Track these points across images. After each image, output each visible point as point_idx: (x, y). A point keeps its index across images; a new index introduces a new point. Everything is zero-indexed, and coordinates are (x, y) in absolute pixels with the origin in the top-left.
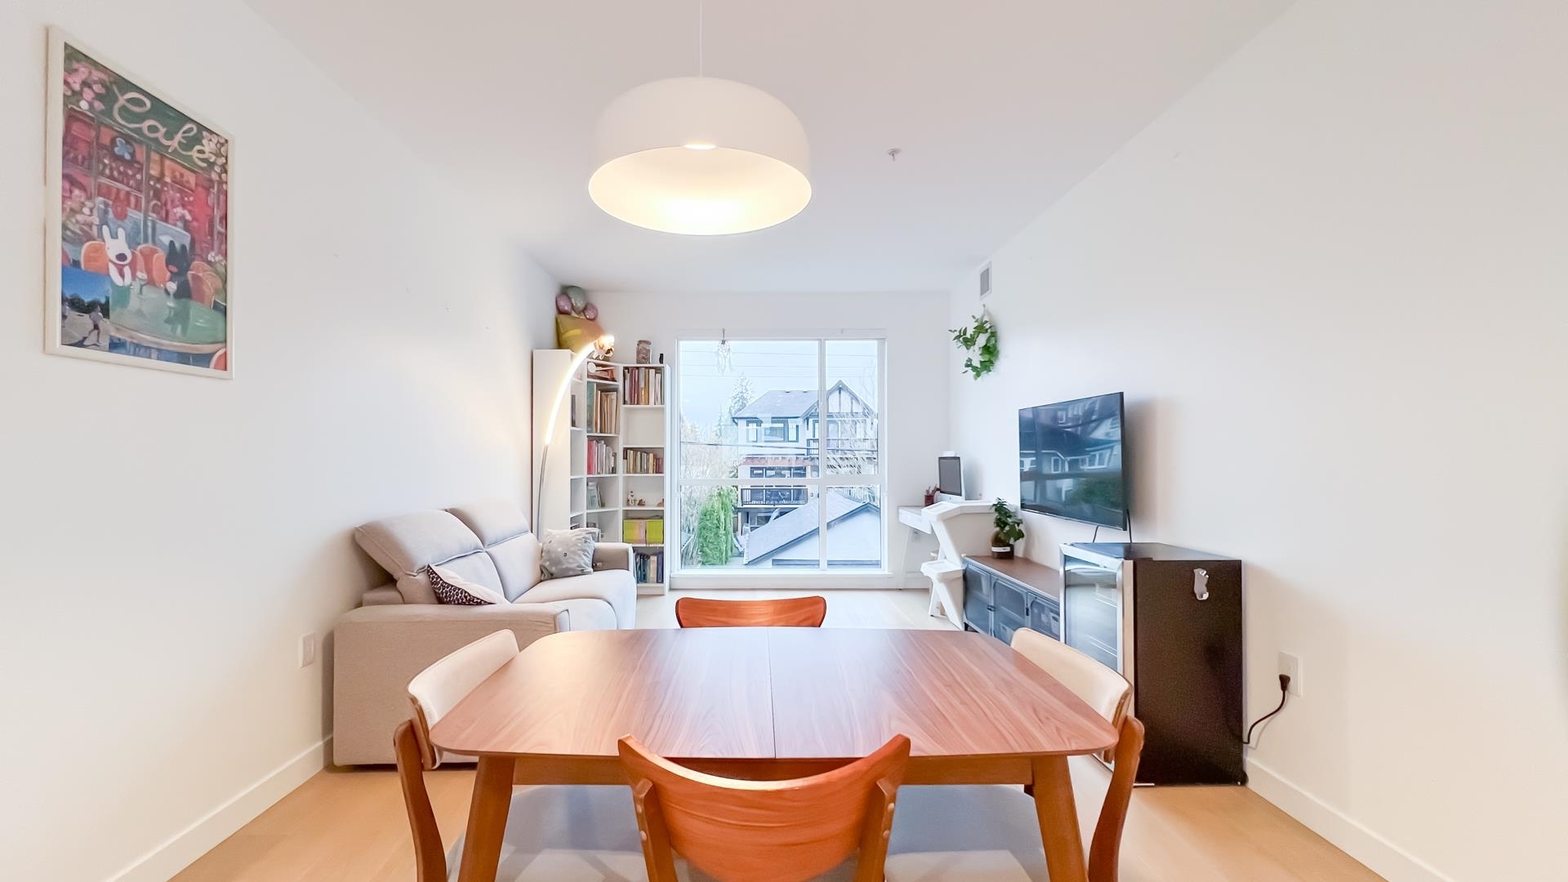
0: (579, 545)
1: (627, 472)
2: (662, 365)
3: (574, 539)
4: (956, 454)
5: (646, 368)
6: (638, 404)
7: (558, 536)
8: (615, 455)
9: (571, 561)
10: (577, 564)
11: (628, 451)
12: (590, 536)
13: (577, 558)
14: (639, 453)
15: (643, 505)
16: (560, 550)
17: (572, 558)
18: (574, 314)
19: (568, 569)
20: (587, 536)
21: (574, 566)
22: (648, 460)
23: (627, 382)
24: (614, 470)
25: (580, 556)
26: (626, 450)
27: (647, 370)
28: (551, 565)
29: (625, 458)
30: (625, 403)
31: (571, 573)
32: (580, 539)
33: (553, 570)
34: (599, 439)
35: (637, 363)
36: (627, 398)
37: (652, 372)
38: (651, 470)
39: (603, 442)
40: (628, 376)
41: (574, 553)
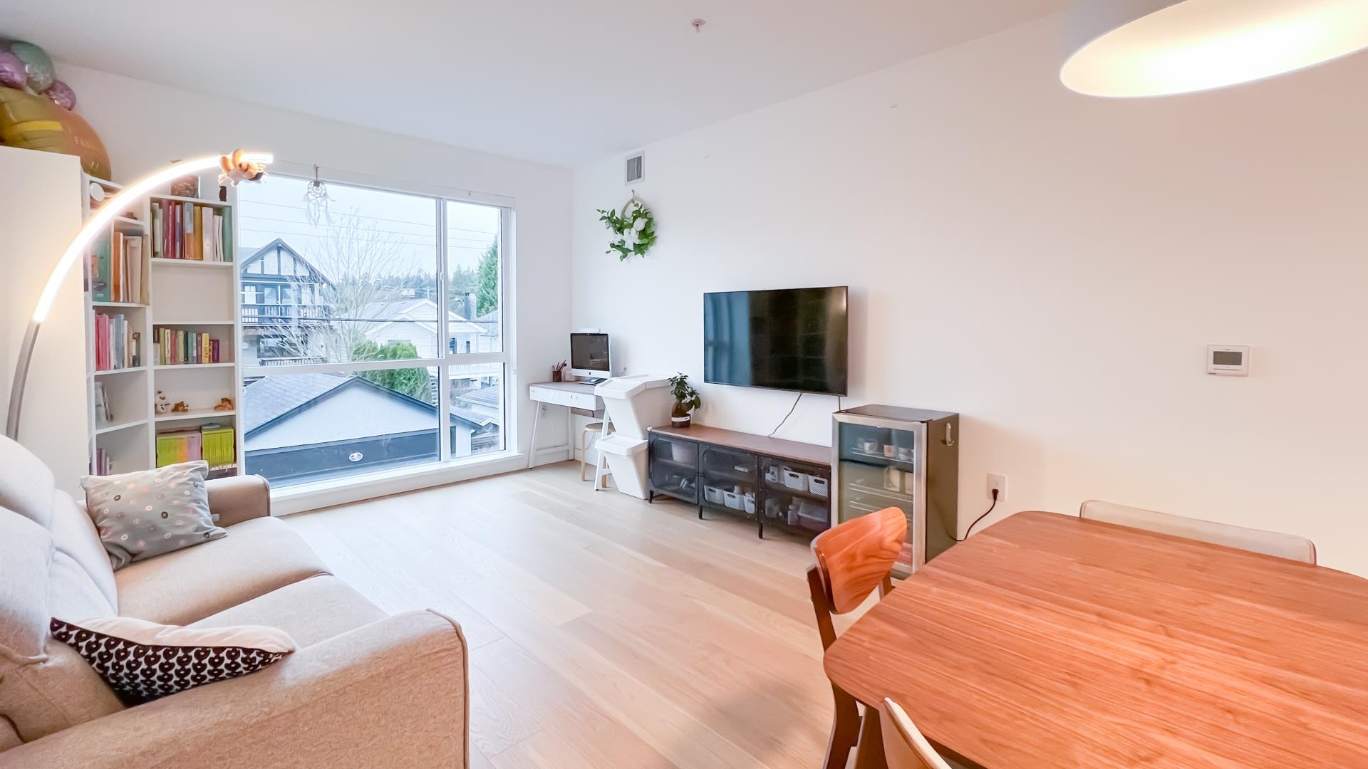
0: (187, 493)
1: (161, 364)
2: (223, 203)
3: (173, 485)
4: (600, 330)
5: (195, 204)
6: (182, 257)
7: (131, 486)
8: (137, 337)
9: (180, 523)
10: (195, 526)
11: (162, 330)
12: (198, 475)
13: (190, 515)
14: (181, 334)
15: (186, 410)
16: (149, 508)
17: (180, 518)
18: (30, 91)
19: (176, 538)
20: (193, 475)
21: (189, 530)
22: (199, 343)
23: (159, 222)
24: (136, 361)
25: (195, 512)
26: (157, 328)
27: (198, 208)
28: (134, 538)
29: (157, 339)
30: (155, 254)
31: (182, 543)
32: (185, 483)
33: (141, 545)
34: (112, 312)
35: (172, 194)
36: (159, 248)
37: (207, 213)
38: (205, 358)
39: (122, 316)
40: (160, 212)
41: (184, 508)
